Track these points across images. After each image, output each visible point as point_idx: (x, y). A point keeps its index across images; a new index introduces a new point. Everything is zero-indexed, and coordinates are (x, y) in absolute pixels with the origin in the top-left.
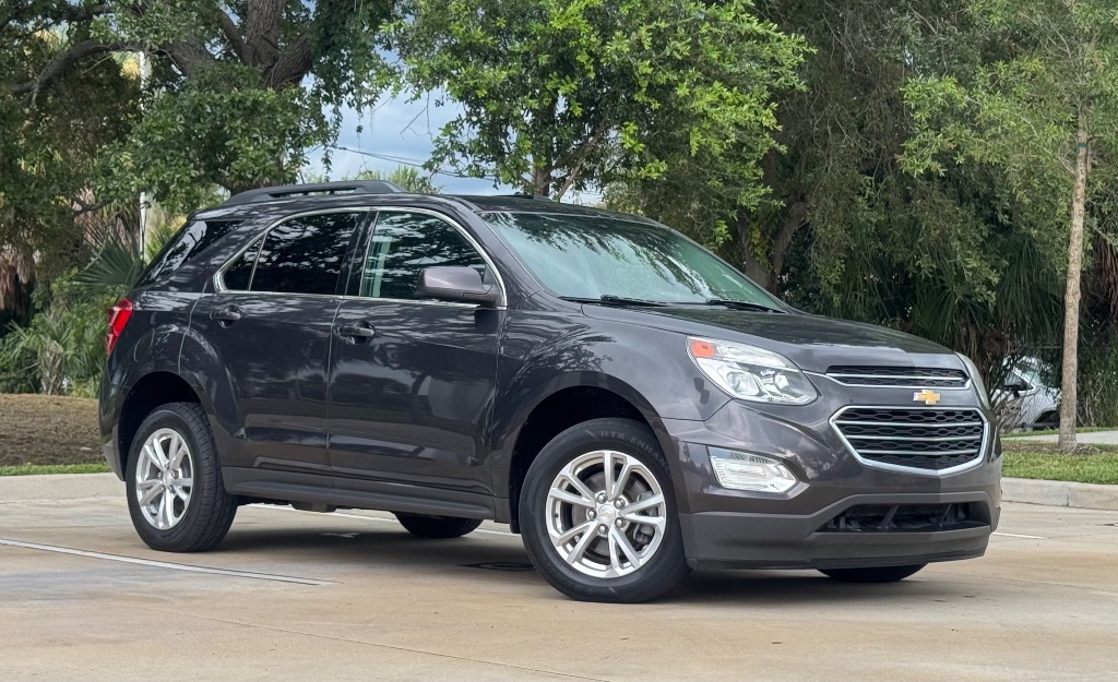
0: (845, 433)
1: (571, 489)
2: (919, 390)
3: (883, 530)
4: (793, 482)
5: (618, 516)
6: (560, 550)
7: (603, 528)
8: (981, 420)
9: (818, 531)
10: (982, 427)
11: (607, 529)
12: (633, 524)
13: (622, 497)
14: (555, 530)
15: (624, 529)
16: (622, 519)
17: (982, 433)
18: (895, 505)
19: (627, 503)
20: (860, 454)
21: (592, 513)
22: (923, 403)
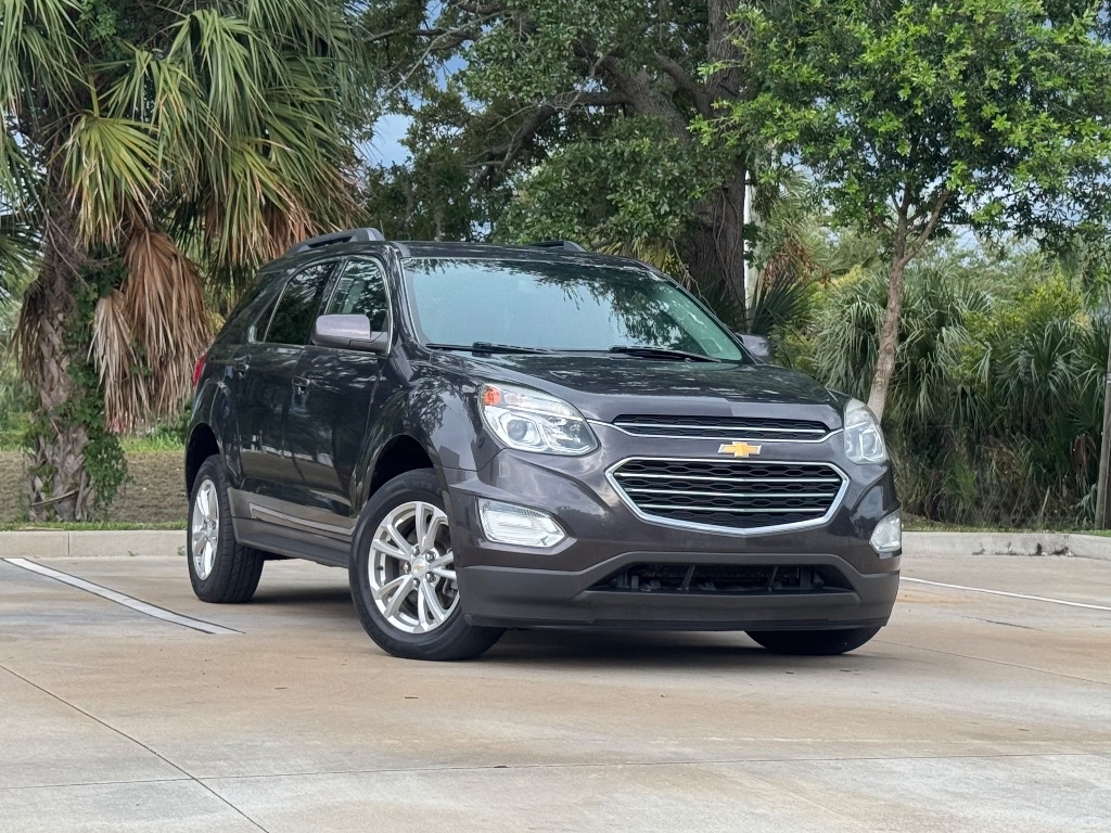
0: (623, 486)
1: (392, 543)
2: (730, 443)
3: (684, 592)
4: (561, 536)
5: (428, 570)
6: (380, 604)
7: (415, 582)
8: (838, 476)
9: (588, 589)
10: (839, 484)
11: (419, 582)
12: (443, 579)
13: (434, 550)
14: (376, 583)
15: (433, 585)
16: (432, 574)
17: (838, 491)
18: (693, 564)
19: (437, 555)
20: (641, 508)
21: (406, 566)
22: (731, 456)
